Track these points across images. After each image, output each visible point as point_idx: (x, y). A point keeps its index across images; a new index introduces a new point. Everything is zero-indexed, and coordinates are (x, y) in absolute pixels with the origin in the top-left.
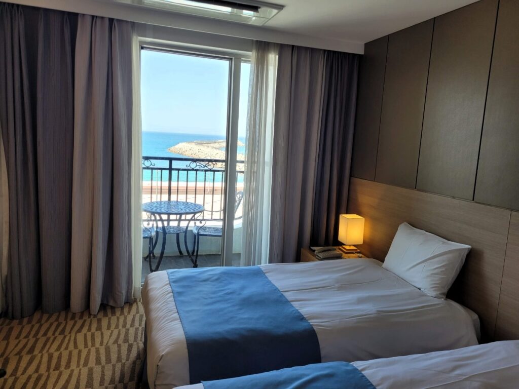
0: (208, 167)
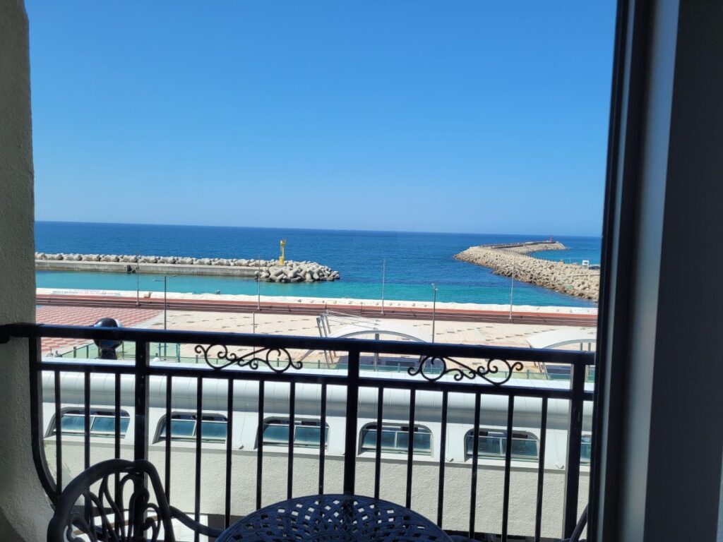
0: (489, 376)
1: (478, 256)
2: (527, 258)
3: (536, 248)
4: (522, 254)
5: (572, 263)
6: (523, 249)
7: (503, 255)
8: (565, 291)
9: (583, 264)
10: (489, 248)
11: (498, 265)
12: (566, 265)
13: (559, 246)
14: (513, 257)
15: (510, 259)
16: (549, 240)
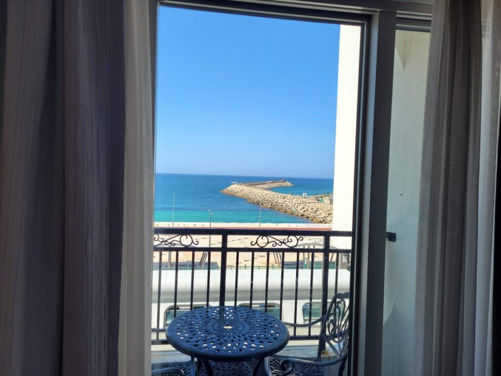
1: (237, 190)
2: (269, 192)
3: (273, 185)
4: (266, 189)
5: (296, 195)
6: (266, 186)
7: (253, 190)
8: (293, 214)
9: (303, 196)
10: (244, 185)
11: (251, 197)
12: (293, 196)
13: (289, 184)
14: (260, 191)
15: (258, 192)
16: (282, 180)
